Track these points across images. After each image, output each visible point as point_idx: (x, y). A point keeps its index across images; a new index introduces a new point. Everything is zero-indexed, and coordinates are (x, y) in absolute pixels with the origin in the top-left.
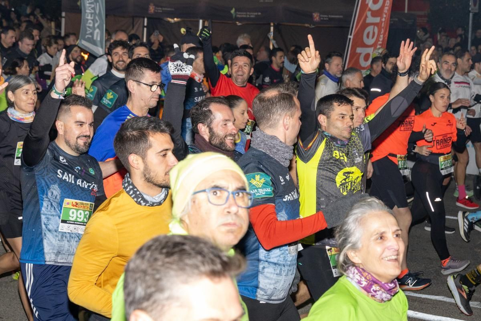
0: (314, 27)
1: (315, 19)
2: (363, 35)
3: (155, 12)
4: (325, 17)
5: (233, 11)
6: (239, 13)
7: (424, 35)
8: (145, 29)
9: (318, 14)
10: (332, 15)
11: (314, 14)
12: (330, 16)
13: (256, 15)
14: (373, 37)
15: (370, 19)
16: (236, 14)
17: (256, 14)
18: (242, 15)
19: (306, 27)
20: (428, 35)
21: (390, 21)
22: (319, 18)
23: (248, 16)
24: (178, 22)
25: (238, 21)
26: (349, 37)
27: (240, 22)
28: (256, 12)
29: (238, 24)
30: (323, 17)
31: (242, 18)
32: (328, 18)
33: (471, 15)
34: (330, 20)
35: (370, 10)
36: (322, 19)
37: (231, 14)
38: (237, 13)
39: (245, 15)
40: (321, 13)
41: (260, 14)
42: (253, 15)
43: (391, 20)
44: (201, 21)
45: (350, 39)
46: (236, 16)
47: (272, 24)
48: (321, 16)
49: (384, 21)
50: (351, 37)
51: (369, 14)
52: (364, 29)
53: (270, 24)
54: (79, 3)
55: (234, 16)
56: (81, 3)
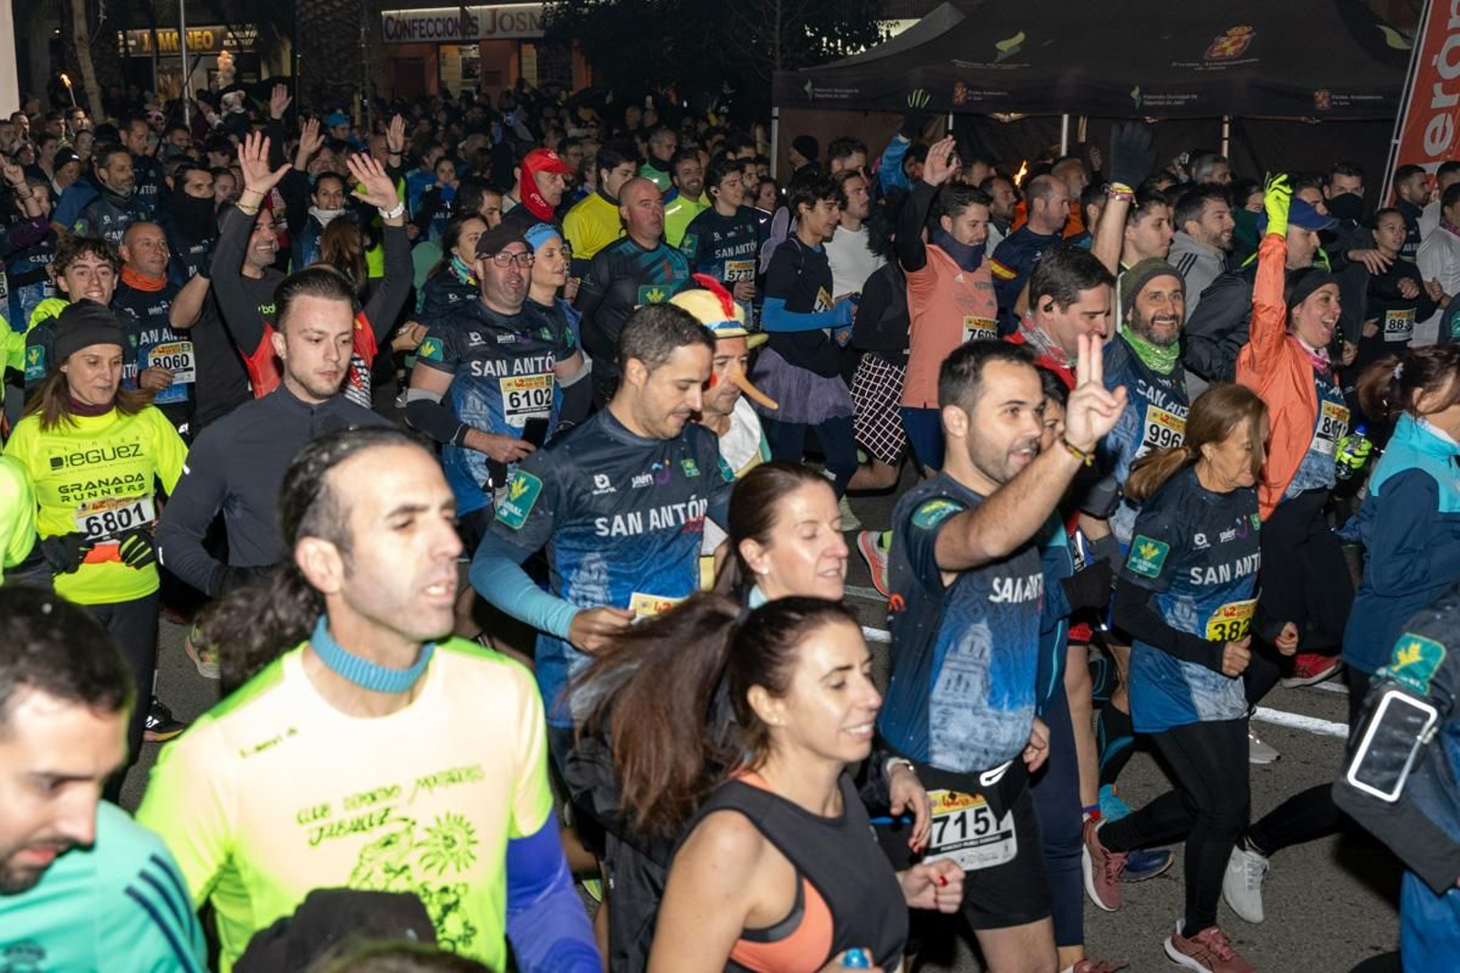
0: (1316, 121)
1: (1321, 105)
2: (1423, 133)
3: (967, 102)
4: (1344, 101)
6: (1149, 97)
9: (1327, 94)
10: (1360, 94)
11: (1317, 94)
12: (1353, 97)
13: (1186, 100)
15: (1440, 100)
17: (1187, 97)
18: (1157, 100)
19: (1302, 122)
22: (1329, 103)
23: (1169, 103)
24: (1019, 121)
25: (1148, 115)
27: (1153, 116)
28: (1185, 94)
29: (1149, 119)
30: (1338, 101)
31: (1158, 106)
32: (1351, 101)
34: (1355, 104)
36: (1335, 103)
37: (1132, 99)
38: (1145, 96)
39: (1162, 100)
40: (1333, 91)
41: (1195, 97)
42: (1180, 99)
44: (1066, 118)
45: (1395, 146)
46: (1142, 104)
47: (1226, 119)
48: (1333, 97)
50: (1399, 142)
51: (1438, 87)
52: (1428, 123)
53: (1222, 118)
54: (808, 88)
55: (1138, 105)
56: (813, 87)
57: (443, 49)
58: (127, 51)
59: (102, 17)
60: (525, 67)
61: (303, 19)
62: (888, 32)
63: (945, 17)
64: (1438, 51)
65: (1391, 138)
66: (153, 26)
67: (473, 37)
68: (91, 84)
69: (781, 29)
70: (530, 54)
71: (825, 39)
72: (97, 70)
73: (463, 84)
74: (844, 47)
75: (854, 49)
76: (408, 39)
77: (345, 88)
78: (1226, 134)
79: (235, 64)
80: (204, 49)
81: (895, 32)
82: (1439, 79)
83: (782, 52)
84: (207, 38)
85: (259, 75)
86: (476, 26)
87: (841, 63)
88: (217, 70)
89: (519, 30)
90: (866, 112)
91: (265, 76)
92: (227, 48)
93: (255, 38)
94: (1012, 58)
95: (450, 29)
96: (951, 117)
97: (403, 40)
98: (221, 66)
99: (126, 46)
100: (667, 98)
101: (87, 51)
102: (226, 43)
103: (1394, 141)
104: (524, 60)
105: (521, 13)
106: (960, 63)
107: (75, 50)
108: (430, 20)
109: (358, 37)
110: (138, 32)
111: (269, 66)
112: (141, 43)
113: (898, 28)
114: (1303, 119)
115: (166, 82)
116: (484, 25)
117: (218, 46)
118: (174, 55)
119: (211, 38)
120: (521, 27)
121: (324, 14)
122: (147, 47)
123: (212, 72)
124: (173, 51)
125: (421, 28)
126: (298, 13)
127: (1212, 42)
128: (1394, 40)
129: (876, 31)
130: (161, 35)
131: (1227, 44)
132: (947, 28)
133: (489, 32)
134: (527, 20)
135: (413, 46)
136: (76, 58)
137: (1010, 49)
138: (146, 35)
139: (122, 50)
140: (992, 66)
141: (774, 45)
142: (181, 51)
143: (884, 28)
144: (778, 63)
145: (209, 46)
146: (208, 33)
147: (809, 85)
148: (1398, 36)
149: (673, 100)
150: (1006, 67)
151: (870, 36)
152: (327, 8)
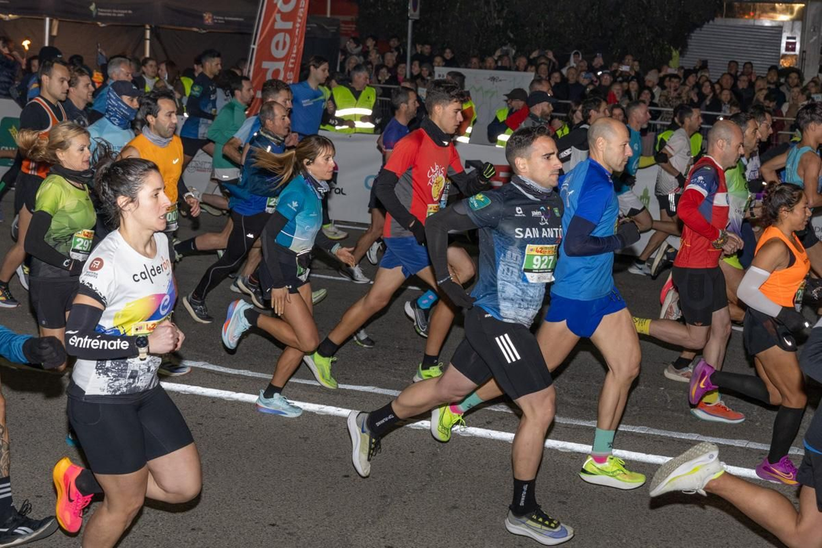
0: (204, 31)
1: (207, 22)
2: (270, 43)
4: (221, 20)
5: (93, 7)
6: (102, 10)
7: (356, 47)
9: (211, 15)
10: (230, 17)
11: (205, 15)
12: (226, 18)
13: (125, 14)
14: (284, 48)
15: (280, 24)
16: (98, 11)
17: (126, 12)
18: (107, 12)
19: (194, 32)
20: (360, 48)
21: (307, 27)
22: (212, 21)
23: (114, 15)
24: (15, 20)
25: (99, 21)
26: (252, 46)
27: (103, 23)
28: (125, 9)
29: (101, 25)
30: (218, 20)
31: (107, 16)
32: (225, 20)
33: (410, 22)
34: (227, 22)
35: (279, 12)
36: (216, 21)
37: (91, 11)
38: (99, 9)
39: (110, 13)
40: (214, 14)
41: (130, 12)
42: (121, 13)
43: (308, 25)
44: (48, 19)
45: (253, 49)
46: (97, 14)
47: (148, 27)
48: (214, 17)
49: (299, 28)
50: (255, 47)
51: (278, 16)
52: (273, 37)
53: (145, 26)
55: (94, 14)
65: (250, 44)
78: (148, 37)
114: (196, 30)
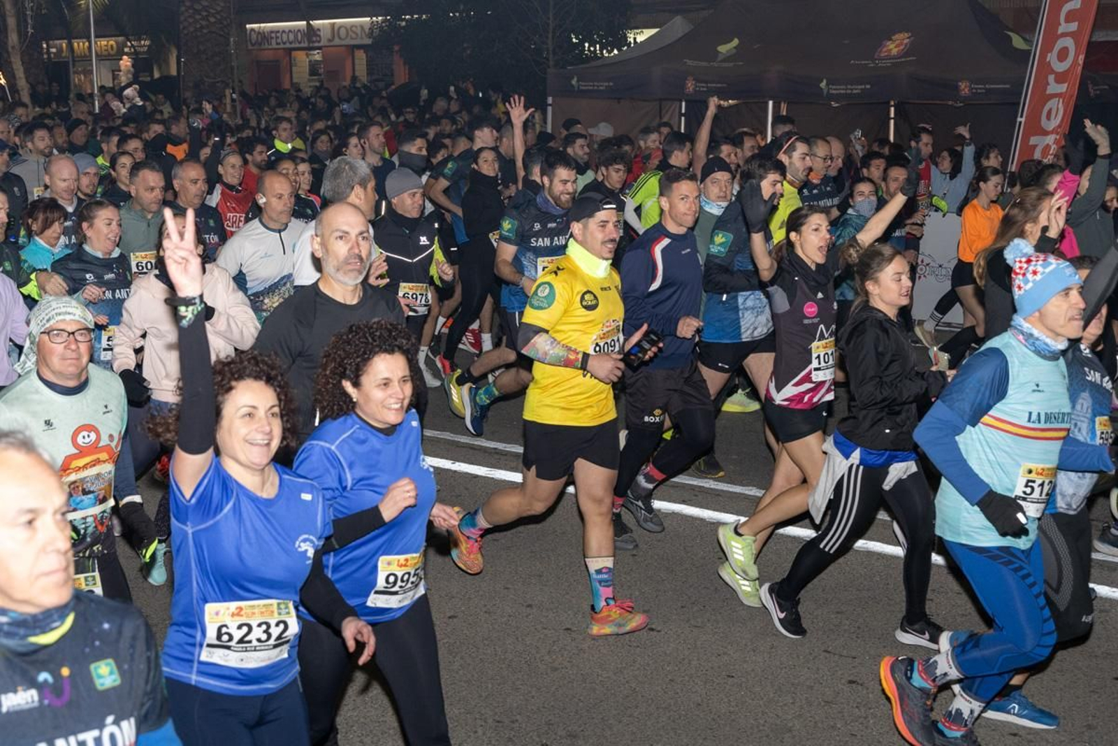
0: (960, 104)
1: (963, 92)
3: (695, 91)
4: (980, 89)
5: (823, 85)
6: (834, 87)
8: (683, 118)
9: (968, 84)
10: (993, 84)
11: (960, 84)
12: (987, 86)
13: (861, 89)
16: (829, 89)
17: (863, 87)
18: (840, 89)
22: (969, 91)
23: (849, 91)
24: (736, 105)
25: (833, 101)
27: (836, 102)
28: (861, 84)
29: (834, 104)
30: (976, 89)
31: (840, 94)
32: (986, 89)
34: (989, 91)
36: (974, 91)
37: (821, 89)
38: (830, 86)
39: (843, 89)
40: (972, 82)
41: (868, 86)
42: (857, 89)
44: (771, 103)
45: (1020, 123)
46: (828, 92)
47: (892, 103)
48: (973, 86)
50: (1023, 120)
51: (1051, 78)
52: (1043, 107)
53: (889, 102)
54: (574, 82)
55: (825, 92)
56: (578, 81)
57: (294, 53)
58: (49, 58)
59: (30, 30)
60: (357, 67)
61: (186, 32)
62: (635, 39)
63: (679, 26)
64: (1051, 51)
65: (1016, 117)
66: (70, 38)
67: (316, 45)
68: (22, 83)
69: (553, 38)
70: (361, 56)
71: (587, 45)
72: (26, 71)
73: (310, 81)
74: (601, 50)
75: (609, 52)
76: (266, 46)
77: (218, 85)
78: (892, 115)
79: (133, 66)
80: (109, 55)
81: (640, 39)
82: (1052, 71)
83: (554, 53)
84: (112, 46)
85: (152, 75)
86: (319, 36)
87: (599, 62)
88: (120, 71)
89: (352, 38)
90: (619, 99)
91: (157, 75)
92: (126, 54)
93: (149, 47)
94: (728, 59)
95: (299, 38)
96: (684, 104)
97: (263, 47)
98: (123, 68)
99: (48, 53)
100: (467, 91)
101: (18, 57)
102: (126, 50)
103: (1019, 119)
104: (357, 62)
105: (353, 26)
106: (689, 62)
107: (9, 57)
108: (284, 32)
109: (228, 45)
110: (58, 42)
111: (160, 69)
112: (60, 50)
113: (643, 35)
114: (950, 103)
115: (80, 80)
116: (325, 35)
117: (120, 53)
118: (86, 58)
119: (115, 46)
120: (354, 36)
121: (202, 27)
122: (64, 55)
123: (115, 72)
124: (85, 56)
125: (277, 38)
126: (181, 27)
127: (880, 44)
128: (1018, 42)
129: (626, 38)
130: (76, 44)
131: (892, 46)
132: (680, 35)
133: (330, 40)
134: (359, 31)
135: (271, 52)
136: (10, 62)
137: (728, 51)
138: (64, 44)
139: (45, 56)
140: (715, 64)
141: (548, 50)
142: (91, 56)
143: (632, 36)
144: (551, 63)
145: (112, 53)
146: (112, 42)
147: (575, 79)
148: (1021, 40)
149: (472, 92)
150: (726, 65)
151: (621, 42)
152: (204, 23)
